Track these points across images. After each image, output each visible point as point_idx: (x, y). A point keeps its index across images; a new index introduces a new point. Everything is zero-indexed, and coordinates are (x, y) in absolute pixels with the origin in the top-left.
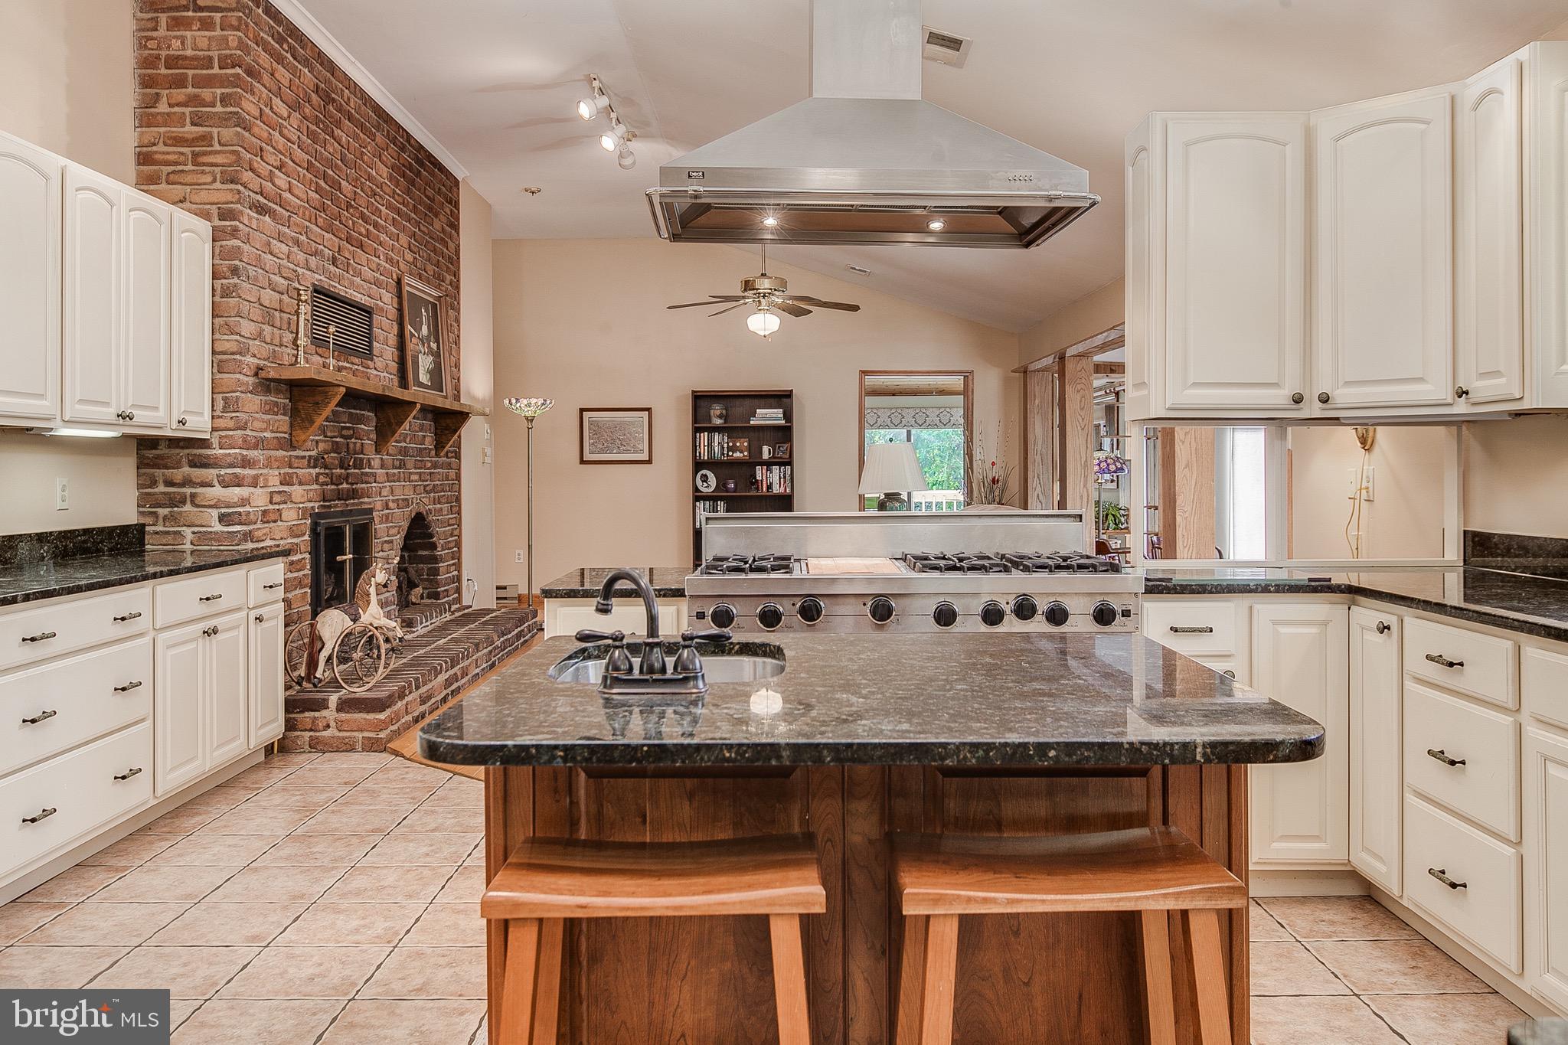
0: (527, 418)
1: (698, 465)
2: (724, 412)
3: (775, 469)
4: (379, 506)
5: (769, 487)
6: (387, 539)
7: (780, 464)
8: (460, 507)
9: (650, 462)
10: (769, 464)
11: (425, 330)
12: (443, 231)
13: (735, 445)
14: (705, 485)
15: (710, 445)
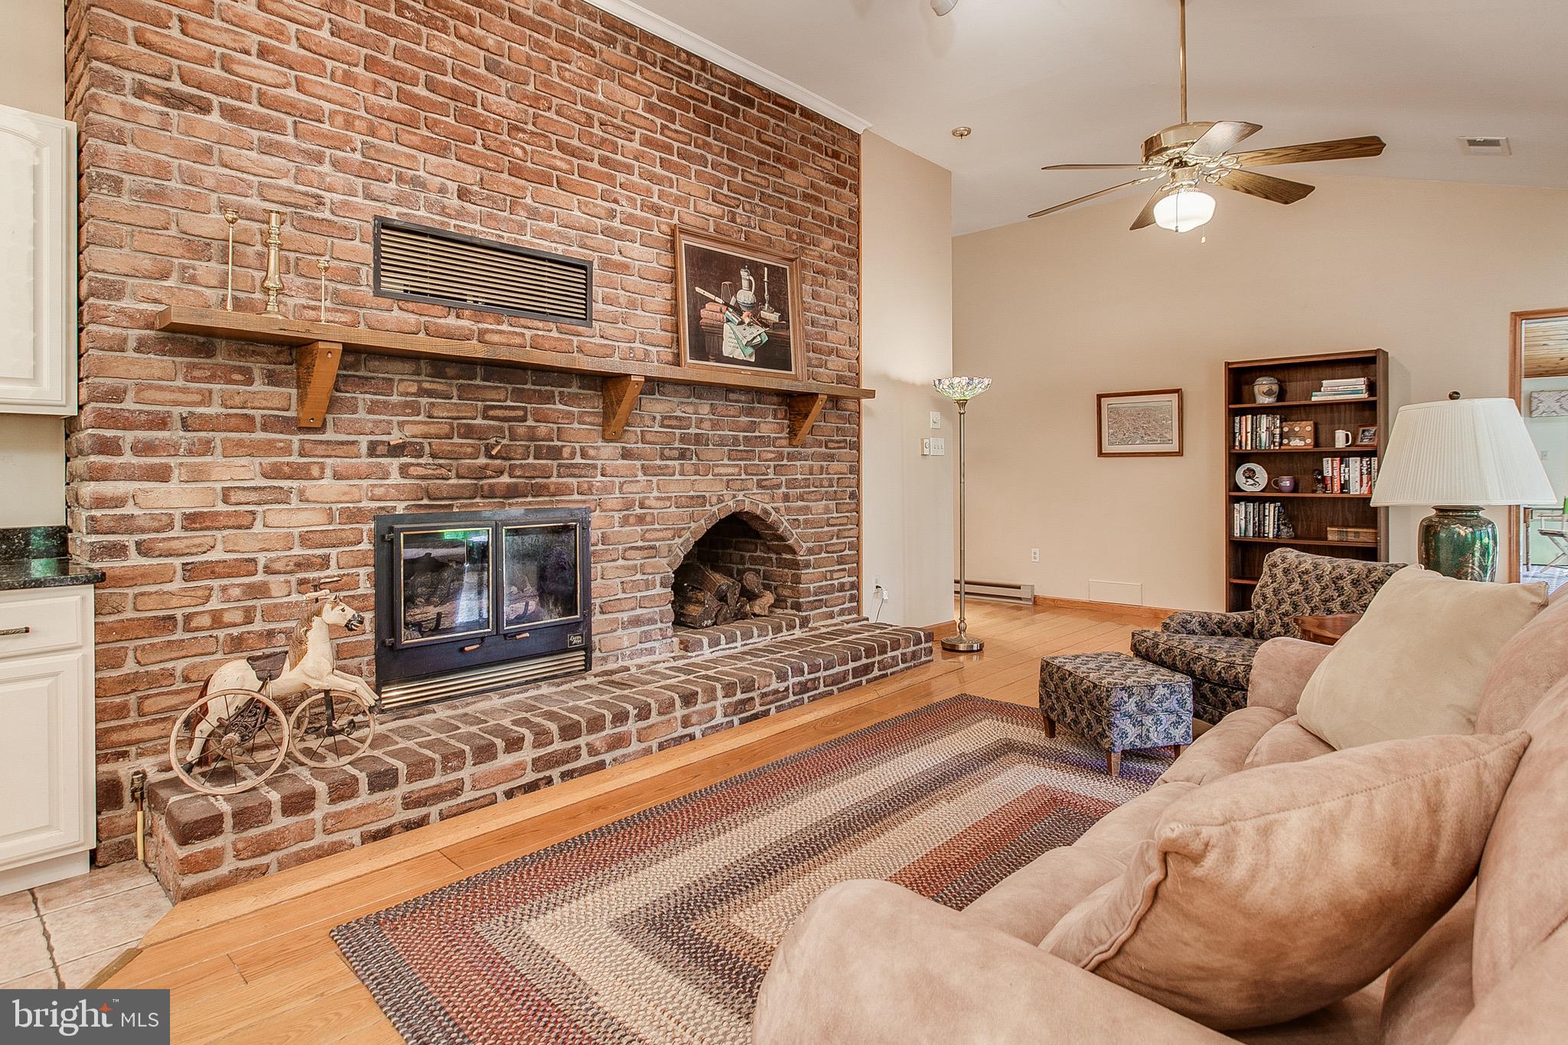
0: (958, 401)
1: (1236, 458)
2: (1275, 388)
3: (1355, 463)
5: (1344, 486)
7: (1362, 455)
8: (858, 504)
9: (1180, 453)
10: (1343, 456)
11: (745, 296)
13: (1292, 430)
14: (1251, 481)
15: (1255, 430)
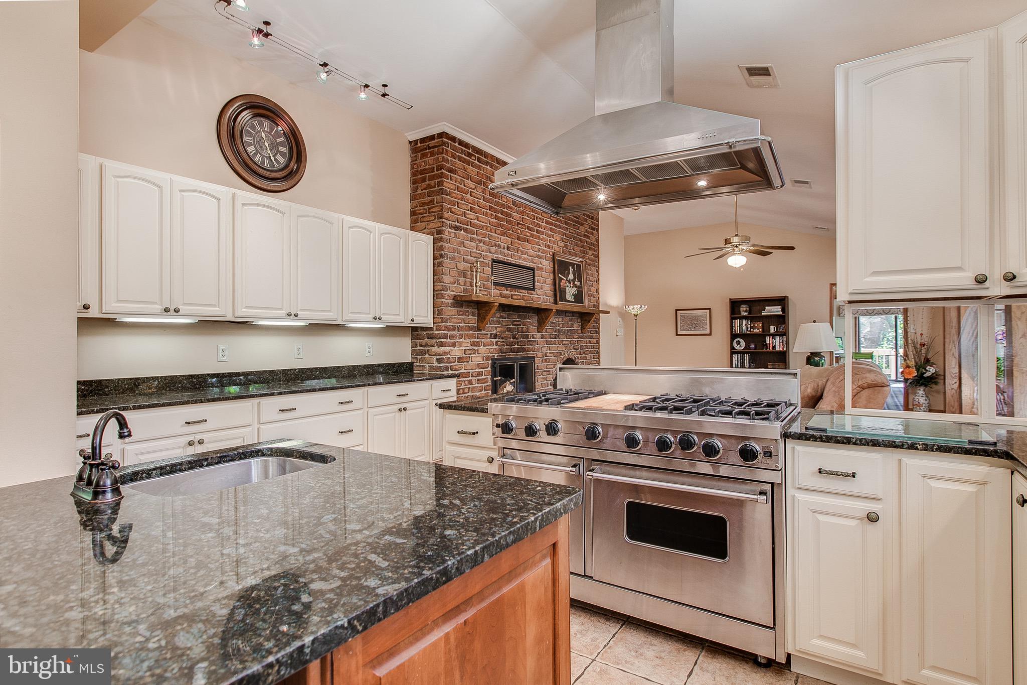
0: (634, 315)
1: (733, 336)
2: (748, 309)
3: (777, 338)
4: (540, 355)
5: (774, 347)
6: (546, 370)
7: (780, 335)
8: (599, 356)
9: (710, 334)
10: (773, 335)
11: (571, 277)
12: (586, 231)
13: (754, 325)
14: (739, 346)
15: (740, 325)
